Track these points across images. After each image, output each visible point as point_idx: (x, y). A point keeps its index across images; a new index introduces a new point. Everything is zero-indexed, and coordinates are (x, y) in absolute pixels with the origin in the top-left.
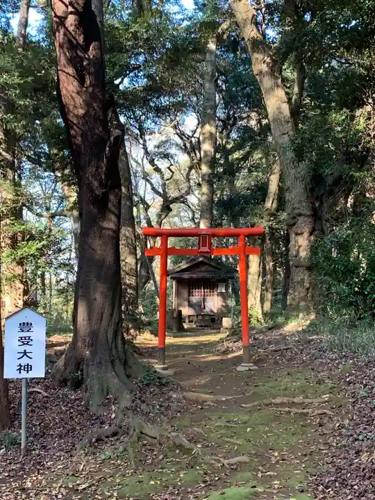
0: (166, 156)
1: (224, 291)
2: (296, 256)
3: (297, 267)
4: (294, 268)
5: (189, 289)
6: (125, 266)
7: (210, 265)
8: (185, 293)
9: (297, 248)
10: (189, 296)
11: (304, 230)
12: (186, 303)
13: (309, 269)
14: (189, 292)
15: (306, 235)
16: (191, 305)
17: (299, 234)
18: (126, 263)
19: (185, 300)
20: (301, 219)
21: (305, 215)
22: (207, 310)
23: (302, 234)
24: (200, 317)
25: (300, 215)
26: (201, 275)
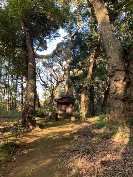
0: (58, 71)
1: (72, 106)
2: (114, 93)
3: (116, 99)
4: (113, 100)
5: (61, 105)
6: (29, 96)
7: (68, 98)
8: (60, 106)
9: (115, 88)
10: (61, 107)
11: (120, 78)
12: (60, 110)
13: (124, 100)
14: (61, 106)
15: (121, 81)
16: (61, 110)
17: (117, 81)
18: (30, 95)
19: (59, 109)
20: (118, 73)
21: (120, 70)
22: (66, 112)
23: (119, 80)
24: (64, 115)
25: (117, 70)
26: (65, 101)
